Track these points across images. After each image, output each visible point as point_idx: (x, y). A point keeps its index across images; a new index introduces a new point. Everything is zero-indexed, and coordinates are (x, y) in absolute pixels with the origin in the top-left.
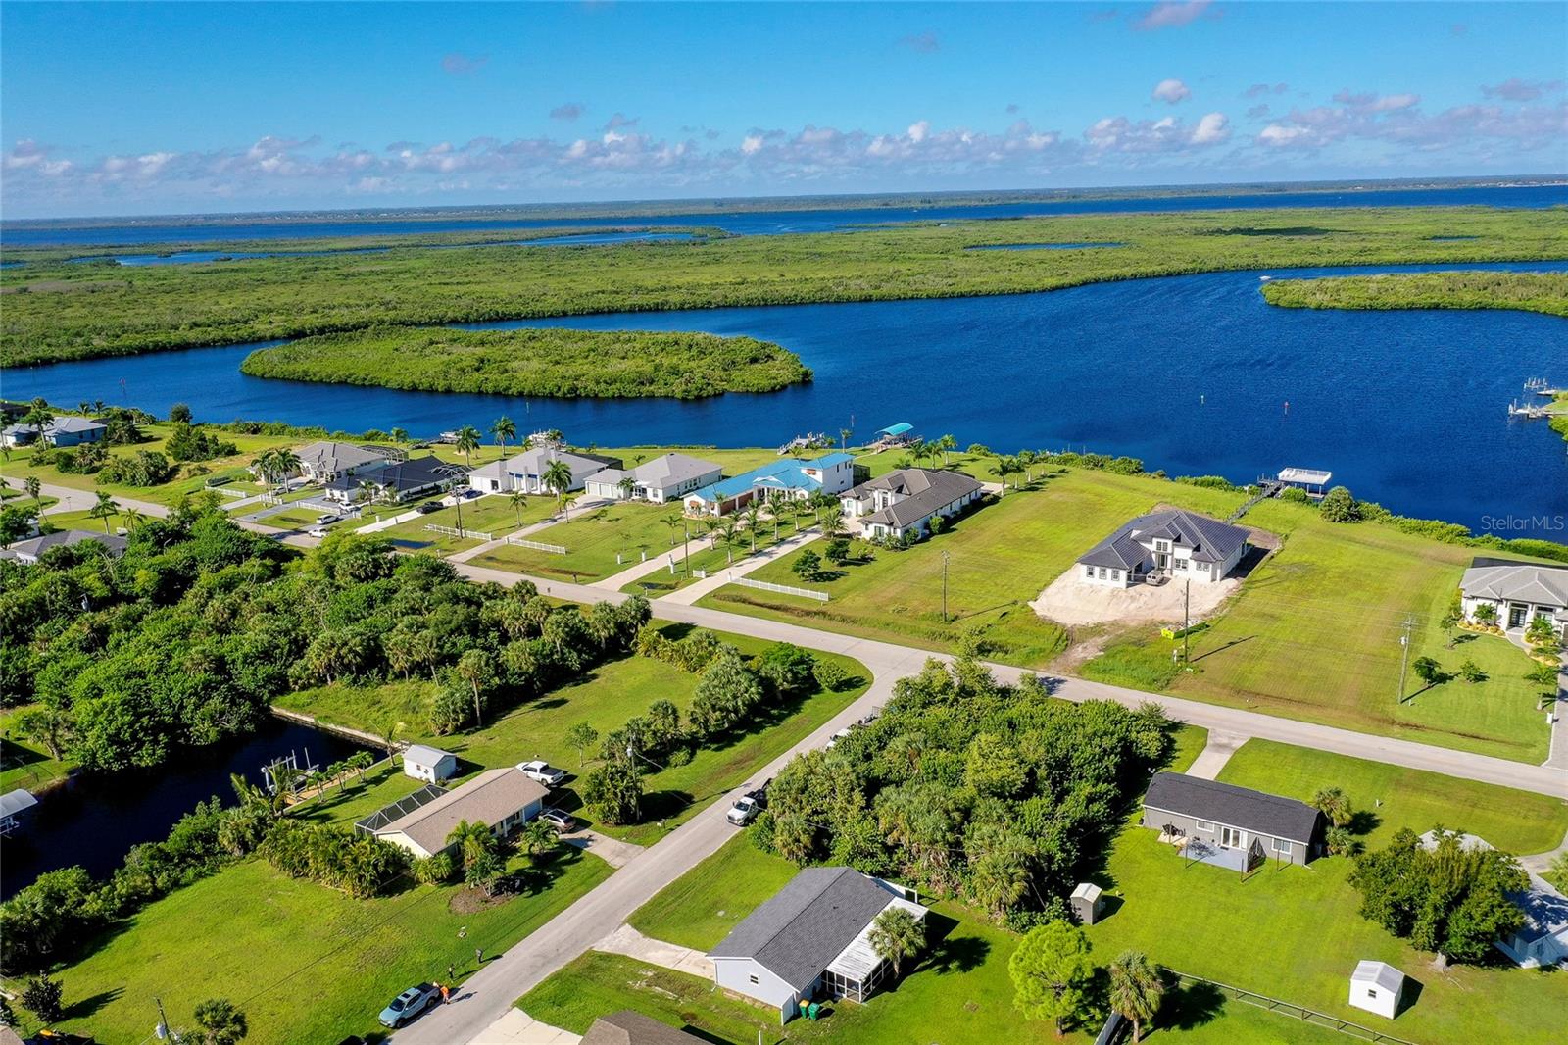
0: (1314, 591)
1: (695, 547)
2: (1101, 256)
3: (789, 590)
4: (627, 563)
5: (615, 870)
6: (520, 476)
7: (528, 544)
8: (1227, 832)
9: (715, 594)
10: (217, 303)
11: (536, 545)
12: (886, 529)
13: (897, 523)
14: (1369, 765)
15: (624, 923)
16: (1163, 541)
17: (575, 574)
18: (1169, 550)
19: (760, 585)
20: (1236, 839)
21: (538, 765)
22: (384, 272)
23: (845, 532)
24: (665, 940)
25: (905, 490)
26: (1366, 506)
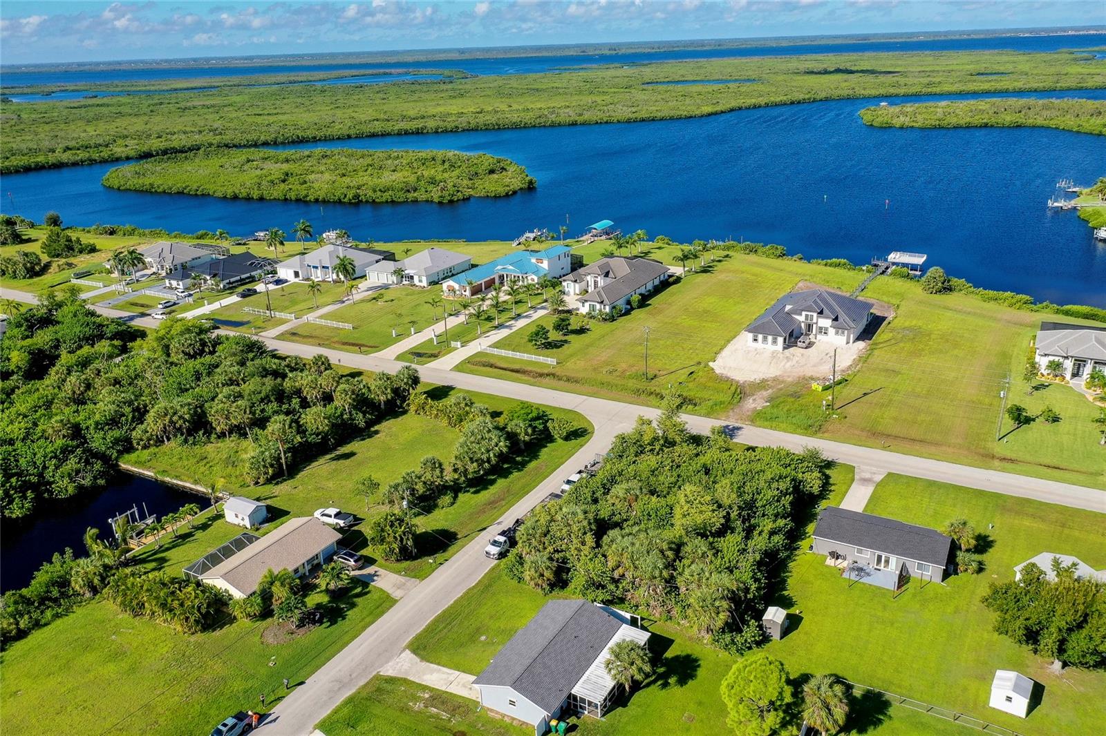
0: (923, 350)
1: (453, 322)
2: (743, 89)
3: (526, 356)
4: (400, 337)
5: (396, 601)
6: (317, 268)
7: (323, 322)
8: (879, 558)
9: (469, 361)
10: (85, 131)
11: (329, 323)
12: (598, 306)
13: (607, 301)
14: (980, 493)
15: (404, 650)
16: (809, 313)
17: (360, 346)
18: (815, 321)
19: (503, 353)
20: (887, 562)
21: (332, 511)
22: (213, 106)
23: (565, 308)
24: (439, 664)
25: (611, 274)
26: (955, 281)
